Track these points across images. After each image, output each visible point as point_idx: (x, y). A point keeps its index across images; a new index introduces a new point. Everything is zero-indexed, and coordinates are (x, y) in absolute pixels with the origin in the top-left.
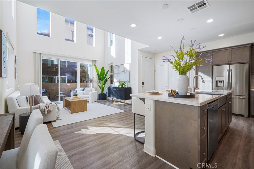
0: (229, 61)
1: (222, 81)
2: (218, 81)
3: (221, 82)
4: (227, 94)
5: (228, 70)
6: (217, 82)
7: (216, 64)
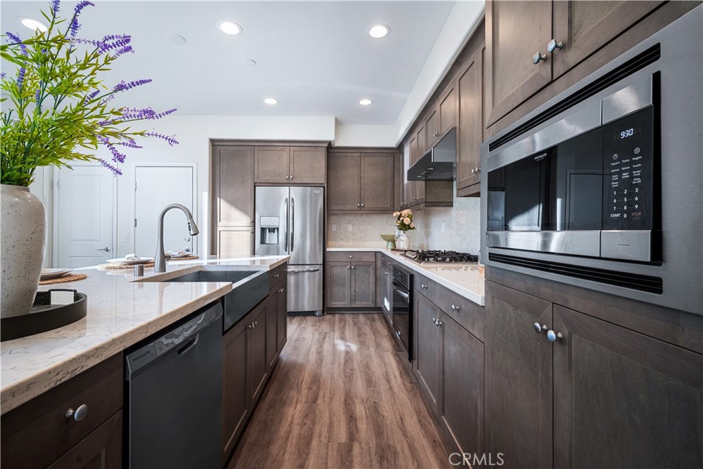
0: (289, 178)
1: (275, 229)
2: (266, 228)
3: (272, 230)
4: (269, 269)
5: (287, 199)
6: (263, 230)
7: (262, 181)
